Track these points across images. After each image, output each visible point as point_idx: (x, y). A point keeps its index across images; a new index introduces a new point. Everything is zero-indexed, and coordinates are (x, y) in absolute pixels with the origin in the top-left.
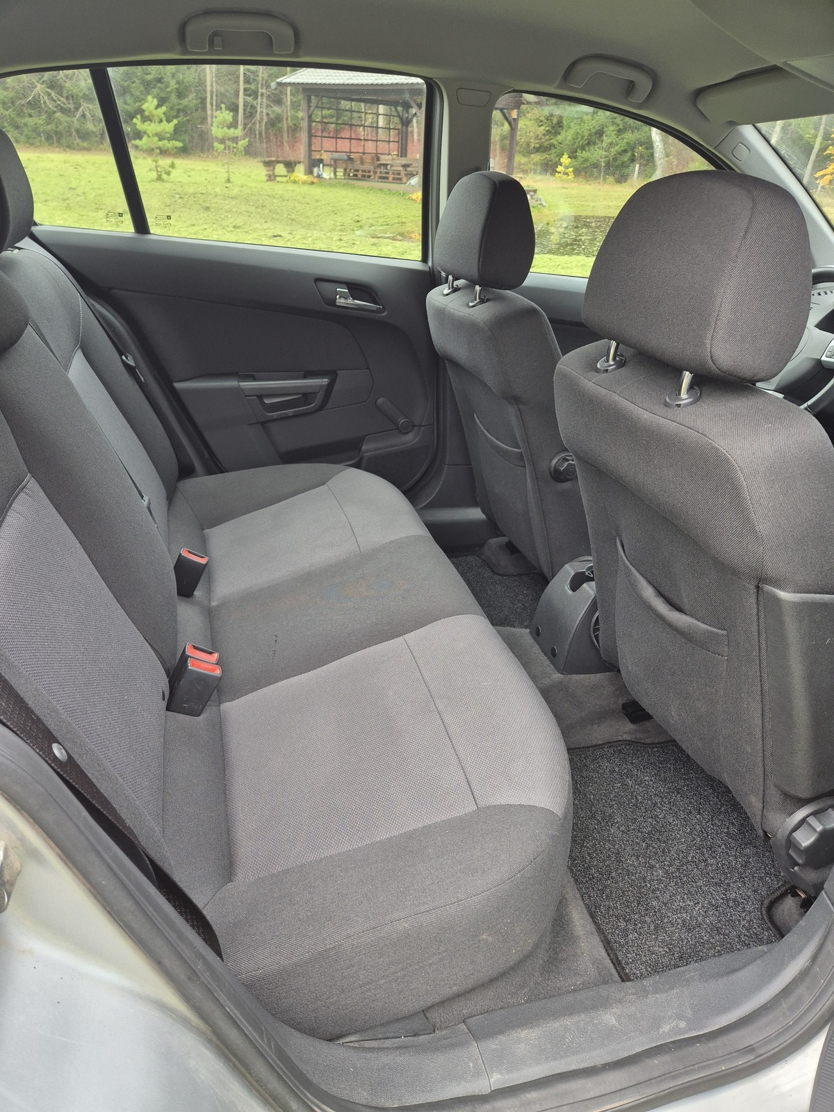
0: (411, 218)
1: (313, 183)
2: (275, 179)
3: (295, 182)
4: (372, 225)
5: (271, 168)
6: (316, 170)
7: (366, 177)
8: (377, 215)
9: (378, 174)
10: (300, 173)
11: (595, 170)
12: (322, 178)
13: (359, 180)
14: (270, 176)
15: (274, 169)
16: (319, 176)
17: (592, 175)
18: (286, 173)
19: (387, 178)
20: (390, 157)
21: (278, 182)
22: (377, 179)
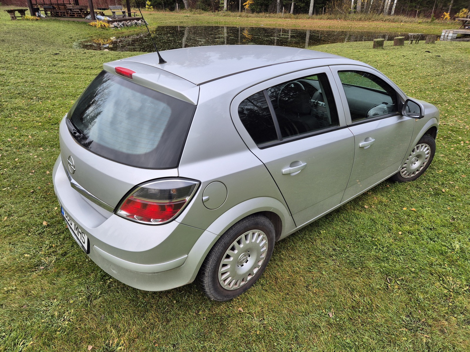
0: (94, 34)
1: (37, 20)
2: (16, 19)
3: (27, 20)
4: (78, 39)
5: (13, 14)
6: (37, 13)
7: (63, 15)
8: (79, 34)
9: (69, 14)
10: (28, 14)
11: (160, 6)
12: (41, 17)
13: (60, 17)
14: (13, 17)
15: (14, 14)
16: (39, 16)
17: (159, 8)
18: (20, 15)
19: (74, 16)
20: (71, 5)
21: (18, 20)
22: (69, 16)
